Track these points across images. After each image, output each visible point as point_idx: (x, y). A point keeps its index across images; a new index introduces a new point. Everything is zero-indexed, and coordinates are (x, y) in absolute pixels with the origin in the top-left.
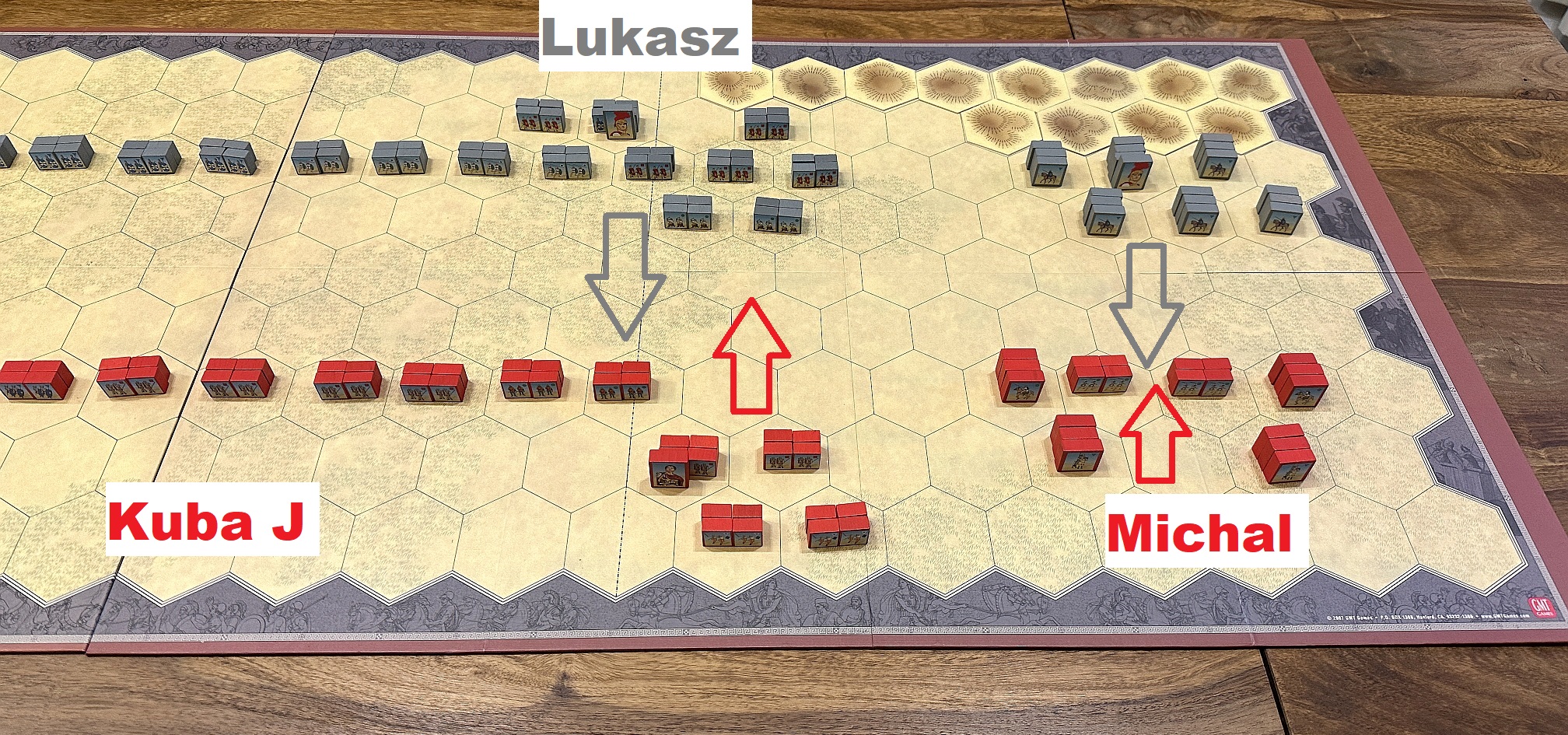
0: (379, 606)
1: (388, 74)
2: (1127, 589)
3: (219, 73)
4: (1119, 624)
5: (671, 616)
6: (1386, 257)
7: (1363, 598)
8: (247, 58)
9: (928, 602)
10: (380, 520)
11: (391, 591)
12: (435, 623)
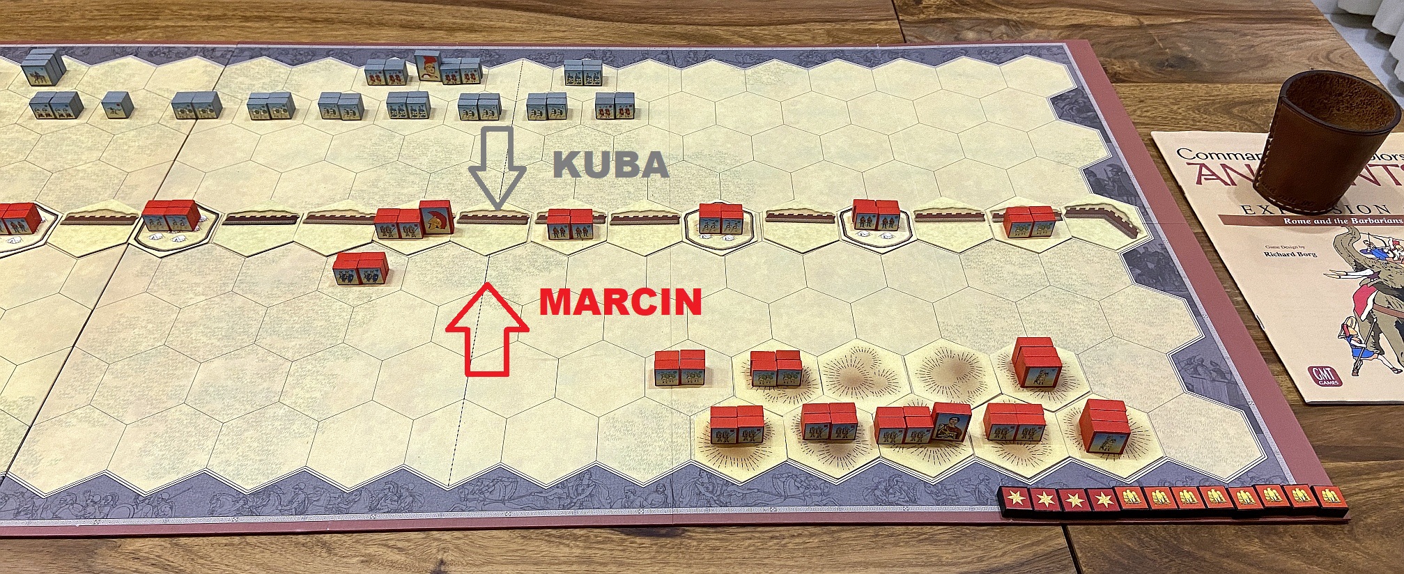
0: (238, 495)
1: (282, 76)
2: (900, 476)
3: (132, 75)
4: (891, 504)
5: (496, 501)
6: (1150, 211)
8: (159, 63)
9: (724, 488)
10: (245, 426)
11: (248, 485)
12: (288, 508)
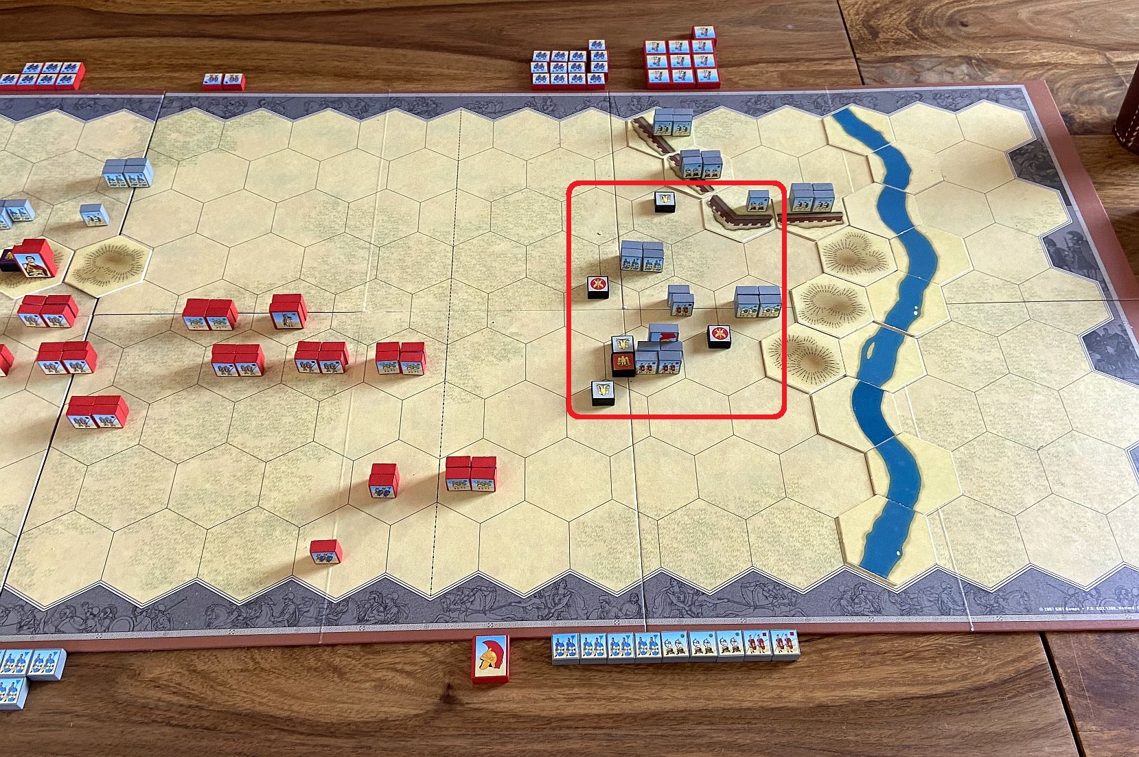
0: (230, 606)
1: (216, 131)
2: (865, 584)
3: (61, 134)
4: (857, 614)
5: (479, 612)
6: (1110, 287)
7: (1071, 592)
8: (86, 118)
9: (696, 597)
10: (230, 533)
11: (241, 594)
12: (279, 619)
